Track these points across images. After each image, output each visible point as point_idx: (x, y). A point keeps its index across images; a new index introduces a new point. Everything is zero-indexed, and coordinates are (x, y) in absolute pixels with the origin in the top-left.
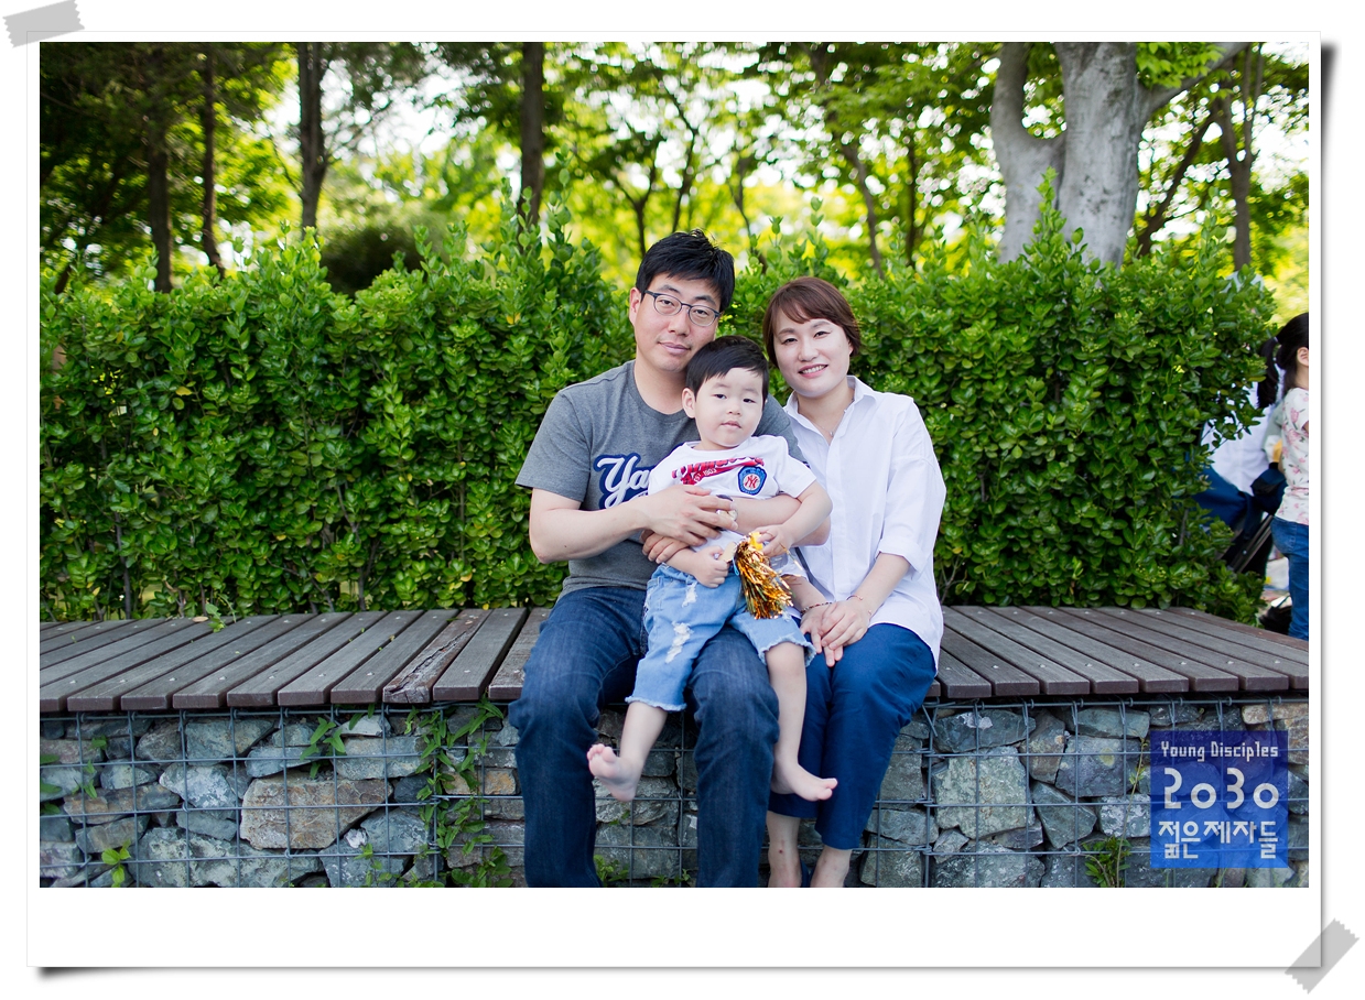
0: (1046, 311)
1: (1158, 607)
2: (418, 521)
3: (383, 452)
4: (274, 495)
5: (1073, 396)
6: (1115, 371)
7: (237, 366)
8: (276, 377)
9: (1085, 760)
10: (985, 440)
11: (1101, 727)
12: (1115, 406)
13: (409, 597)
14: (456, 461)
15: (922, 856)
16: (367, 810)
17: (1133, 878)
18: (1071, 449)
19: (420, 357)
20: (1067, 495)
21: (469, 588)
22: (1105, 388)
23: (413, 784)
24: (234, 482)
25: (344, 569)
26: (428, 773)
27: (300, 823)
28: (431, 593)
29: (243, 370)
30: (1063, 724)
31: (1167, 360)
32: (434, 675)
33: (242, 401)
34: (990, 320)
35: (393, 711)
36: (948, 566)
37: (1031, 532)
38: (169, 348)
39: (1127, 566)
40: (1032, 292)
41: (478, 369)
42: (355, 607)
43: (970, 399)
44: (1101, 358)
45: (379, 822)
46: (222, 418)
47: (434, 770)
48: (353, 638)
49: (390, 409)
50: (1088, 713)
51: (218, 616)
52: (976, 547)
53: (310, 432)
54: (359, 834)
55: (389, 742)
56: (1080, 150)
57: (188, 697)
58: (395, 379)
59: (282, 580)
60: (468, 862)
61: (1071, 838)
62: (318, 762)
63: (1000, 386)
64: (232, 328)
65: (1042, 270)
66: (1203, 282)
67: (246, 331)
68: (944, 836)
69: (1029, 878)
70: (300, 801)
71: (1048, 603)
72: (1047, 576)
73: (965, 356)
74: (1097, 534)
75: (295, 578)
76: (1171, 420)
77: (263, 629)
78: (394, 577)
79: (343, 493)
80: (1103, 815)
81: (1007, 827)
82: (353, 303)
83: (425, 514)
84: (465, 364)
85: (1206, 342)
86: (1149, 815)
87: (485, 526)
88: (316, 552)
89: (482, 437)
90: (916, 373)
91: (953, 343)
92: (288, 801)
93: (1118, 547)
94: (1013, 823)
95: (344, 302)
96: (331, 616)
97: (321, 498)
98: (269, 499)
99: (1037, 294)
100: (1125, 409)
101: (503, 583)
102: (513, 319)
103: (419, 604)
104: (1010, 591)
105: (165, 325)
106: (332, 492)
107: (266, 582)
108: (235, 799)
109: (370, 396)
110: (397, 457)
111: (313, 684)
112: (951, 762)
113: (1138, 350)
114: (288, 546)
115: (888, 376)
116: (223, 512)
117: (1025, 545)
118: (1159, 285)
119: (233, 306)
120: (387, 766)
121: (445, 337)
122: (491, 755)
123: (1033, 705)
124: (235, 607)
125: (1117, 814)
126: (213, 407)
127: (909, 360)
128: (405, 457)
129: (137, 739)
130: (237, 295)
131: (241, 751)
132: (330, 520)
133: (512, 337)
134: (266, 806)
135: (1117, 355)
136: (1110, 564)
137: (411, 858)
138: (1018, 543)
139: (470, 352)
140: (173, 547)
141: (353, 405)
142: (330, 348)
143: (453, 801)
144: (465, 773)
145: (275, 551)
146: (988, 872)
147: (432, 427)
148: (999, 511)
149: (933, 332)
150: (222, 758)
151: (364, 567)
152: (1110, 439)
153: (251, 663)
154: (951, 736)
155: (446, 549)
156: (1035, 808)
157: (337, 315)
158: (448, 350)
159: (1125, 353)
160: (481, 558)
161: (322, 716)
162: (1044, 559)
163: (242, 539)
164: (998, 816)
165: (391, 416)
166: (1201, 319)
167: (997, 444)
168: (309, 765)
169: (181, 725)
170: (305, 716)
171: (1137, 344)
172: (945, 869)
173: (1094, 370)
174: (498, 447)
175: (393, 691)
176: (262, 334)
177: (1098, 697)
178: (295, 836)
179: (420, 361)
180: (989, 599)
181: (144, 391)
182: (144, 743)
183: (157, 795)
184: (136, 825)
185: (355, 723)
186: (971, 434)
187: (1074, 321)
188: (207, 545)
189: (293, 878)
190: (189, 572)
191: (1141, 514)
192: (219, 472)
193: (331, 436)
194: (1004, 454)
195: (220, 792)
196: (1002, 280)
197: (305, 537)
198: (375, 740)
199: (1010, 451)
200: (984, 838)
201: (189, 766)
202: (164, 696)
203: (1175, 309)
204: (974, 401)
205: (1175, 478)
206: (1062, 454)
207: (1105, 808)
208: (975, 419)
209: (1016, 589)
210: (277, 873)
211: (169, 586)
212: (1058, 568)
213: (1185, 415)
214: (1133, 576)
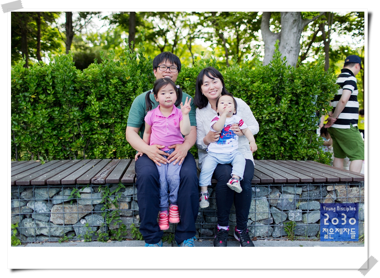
0: (276, 79)
1: (304, 160)
2: (100, 134)
3: (91, 115)
4: (59, 126)
5: (282, 103)
6: (294, 96)
7: (49, 90)
8: (59, 93)
9: (284, 200)
10: (259, 114)
11: (289, 191)
12: (294, 106)
13: (98, 155)
14: (111, 117)
16: (86, 214)
17: (297, 232)
18: (282, 117)
19: (101, 88)
20: (280, 130)
21: (115, 153)
22: (291, 101)
23: (100, 206)
24: (48, 122)
25: (79, 147)
26: (104, 203)
27: (67, 217)
28: (104, 154)
29: (50, 91)
30: (279, 191)
32: (106, 176)
33: (50, 99)
34: (261, 81)
35: (94, 186)
37: (270, 139)
38: (29, 84)
39: (296, 149)
40: (272, 74)
41: (118, 92)
42: (82, 158)
44: (290, 92)
45: (90, 217)
46: (44, 104)
47: (106, 202)
48: (82, 166)
49: (93, 103)
50: (286, 187)
51: (43, 160)
53: (69, 109)
54: (84, 220)
55: (93, 195)
56: (285, 36)
57: (36, 181)
58: (94, 94)
59: (61, 150)
60: (115, 228)
61: (280, 221)
62: (72, 200)
63: (263, 99)
64: (47, 79)
65: (275, 68)
66: (318, 72)
67: (51, 80)
69: (269, 232)
70: (67, 211)
71: (274, 159)
72: (274, 151)
73: (254, 91)
74: (288, 140)
75: (65, 150)
76: (309, 110)
77: (56, 164)
78: (93, 150)
79: (79, 126)
80: (289, 215)
81: (263, 218)
82: (82, 72)
83: (103, 132)
84: (114, 90)
85: (318, 88)
86: (301, 215)
87: (120, 136)
88: (71, 142)
89: (119, 111)
90: (240, 95)
91: (250, 87)
92: (64, 211)
93: (294, 144)
94: (265, 217)
95: (80, 72)
96: (75, 160)
97: (73, 127)
98: (58, 127)
99: (273, 75)
100: (296, 106)
101: (125, 152)
102: (128, 78)
103: (101, 157)
104: (264, 155)
105: (28, 77)
106: (76, 126)
107: (57, 151)
108: (49, 210)
109: (87, 99)
110: (95, 116)
111: (72, 178)
113: (300, 90)
114: (63, 141)
116: (45, 131)
117: (269, 143)
118: (306, 73)
119: (48, 72)
120: (92, 201)
121: (109, 83)
122: (122, 198)
123: (271, 185)
124: (48, 158)
125: (293, 215)
126: (42, 101)
127: (238, 92)
128: (97, 116)
129: (21, 193)
130: (49, 69)
131: (51, 197)
132: (75, 134)
133: (127, 83)
134: (58, 212)
135: (295, 92)
136: (292, 148)
137: (99, 227)
138: (267, 142)
139: (116, 87)
140: (30, 141)
141: (82, 101)
142: (76, 85)
143: (111, 211)
144: (114, 203)
145: (59, 142)
146: (258, 230)
147: (105, 108)
148: (262, 134)
149: (245, 84)
150: (45, 199)
151: (85, 147)
152: (292, 114)
153: (53, 173)
155: (109, 142)
156: (271, 213)
157: (78, 75)
158: (110, 86)
159: (297, 91)
160: (118, 145)
161: (74, 187)
162: (274, 147)
163: (50, 138)
164: (261, 215)
165: (93, 104)
166: (317, 82)
167: (262, 115)
168: (70, 201)
169: (33, 189)
170: (69, 187)
171: (300, 89)
173: (288, 96)
174: (123, 114)
175: (94, 180)
176: (56, 81)
177: (289, 183)
178: (66, 221)
179: (101, 89)
180: (259, 158)
181: (22, 96)
182: (22, 195)
183: (26, 209)
184: (20, 218)
185: (83, 189)
186: (255, 112)
187: (283, 82)
188: (40, 140)
189: (65, 232)
190: (35, 148)
191: (300, 136)
192: (43, 120)
193: (76, 110)
195: (44, 208)
196: (264, 70)
197: (68, 138)
198: (89, 194)
199: (265, 117)
200: (257, 221)
201: (35, 201)
202: (29, 181)
203: (310, 79)
204: (256, 103)
205: (309, 125)
206: (279, 118)
207: (290, 213)
208: (256, 108)
209: (266, 155)
210: (61, 231)
211: (29, 152)
212: (277, 150)
213: (313, 108)
214: (298, 152)
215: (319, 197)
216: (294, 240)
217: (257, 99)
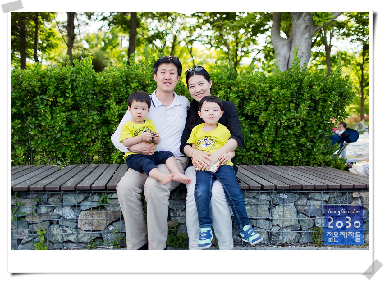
0: (295, 85)
5: (301, 108)
6: (312, 102)
7: (67, 93)
8: (79, 96)
9: (312, 206)
10: (277, 120)
11: (316, 198)
12: (312, 112)
13: (115, 160)
15: (268, 232)
16: (115, 220)
18: (301, 123)
20: (299, 136)
22: (310, 107)
24: (66, 126)
25: (97, 152)
27: (95, 223)
29: (69, 94)
30: (306, 197)
31: (326, 100)
33: (69, 103)
34: (279, 87)
36: (266, 154)
37: (288, 145)
38: (47, 87)
39: (313, 155)
40: (291, 80)
42: (99, 163)
43: (273, 108)
44: (309, 99)
45: (118, 223)
46: (62, 107)
48: (104, 171)
49: (112, 107)
50: (313, 194)
51: (61, 164)
52: (273, 149)
53: (88, 113)
54: (112, 226)
56: (296, 42)
57: (65, 187)
58: (114, 98)
59: (79, 154)
61: (308, 228)
62: (101, 206)
63: (282, 105)
64: (67, 82)
65: (294, 74)
66: (336, 79)
67: (71, 83)
68: (274, 227)
69: (296, 238)
70: (96, 217)
71: (292, 165)
72: (292, 157)
73: (272, 97)
74: (306, 146)
75: (82, 154)
76: (326, 116)
77: (75, 169)
78: (111, 154)
79: (97, 130)
80: (316, 221)
81: (291, 225)
85: (336, 95)
88: (88, 147)
90: (259, 101)
91: (269, 93)
92: (92, 217)
93: (311, 150)
94: (292, 224)
95: (99, 75)
96: (93, 166)
97: (91, 131)
98: (76, 131)
99: (293, 80)
100: (314, 113)
102: (148, 82)
103: (118, 162)
104: (282, 161)
105: (47, 80)
106: (94, 130)
107: (75, 155)
108: (76, 216)
109: (106, 102)
110: (113, 120)
111: (101, 184)
112: (277, 207)
113: (319, 97)
114: (81, 145)
115: (251, 102)
116: (63, 134)
117: (287, 149)
118: (324, 79)
119: (67, 75)
121: (129, 86)
123: (299, 191)
124: (65, 162)
125: (320, 221)
126: (60, 104)
127: (257, 97)
128: (116, 120)
129: (48, 199)
130: (69, 72)
131: (79, 202)
132: (93, 138)
133: (147, 87)
134: (86, 218)
135: (313, 98)
136: (309, 155)
138: (285, 148)
140: (47, 144)
141: (101, 105)
142: (95, 88)
145: (77, 146)
146: (285, 237)
148: (280, 139)
149: (263, 90)
150: (73, 205)
151: (103, 151)
152: (311, 120)
154: (277, 200)
156: (298, 219)
157: (98, 79)
158: (130, 90)
159: (315, 97)
161: (103, 193)
162: (292, 153)
163: (68, 143)
164: (289, 222)
166: (336, 89)
168: (98, 207)
169: (61, 195)
170: (97, 193)
171: (319, 95)
172: (274, 236)
173: (307, 102)
176: (75, 84)
177: (316, 189)
178: (94, 227)
179: (121, 93)
180: (276, 163)
181: (39, 99)
182: (50, 200)
183: (53, 215)
184: (48, 223)
185: (112, 195)
186: (273, 118)
187: (302, 88)
188: (57, 144)
189: (93, 239)
190: (51, 151)
191: (318, 142)
192: (62, 123)
193: (95, 114)
194: (282, 124)
195: (72, 214)
196: (282, 76)
197: (86, 142)
199: (284, 123)
200: (284, 228)
201: (63, 207)
202: (58, 186)
203: (329, 86)
204: (274, 109)
205: (326, 132)
206: (298, 124)
207: (317, 220)
208: (274, 114)
209: (284, 161)
210: (88, 237)
211: (45, 156)
212: (295, 155)
213: (330, 115)
214: (315, 158)
215: (345, 203)
216: (321, 246)
217: (275, 105)
